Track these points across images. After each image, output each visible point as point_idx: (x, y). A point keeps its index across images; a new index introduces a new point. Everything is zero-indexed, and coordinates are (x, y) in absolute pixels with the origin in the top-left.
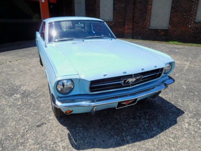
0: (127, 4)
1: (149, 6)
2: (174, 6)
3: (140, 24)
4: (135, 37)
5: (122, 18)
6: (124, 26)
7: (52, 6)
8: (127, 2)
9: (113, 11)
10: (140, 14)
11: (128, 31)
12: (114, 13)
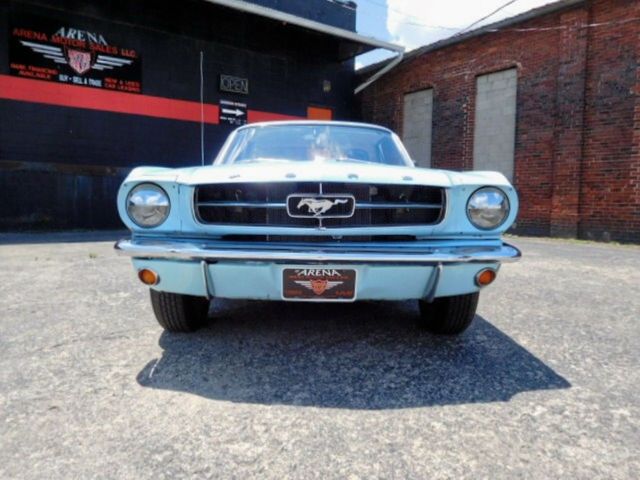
0: (560, 128)
1: (637, 129)
3: (609, 190)
4: (589, 234)
5: (544, 173)
6: (550, 196)
8: (561, 125)
9: (515, 154)
10: (606, 159)
11: (564, 212)
12: (516, 160)
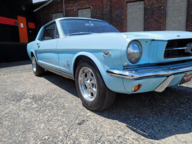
1: (124, 28)
2: (146, 27)
7: (31, 31)
